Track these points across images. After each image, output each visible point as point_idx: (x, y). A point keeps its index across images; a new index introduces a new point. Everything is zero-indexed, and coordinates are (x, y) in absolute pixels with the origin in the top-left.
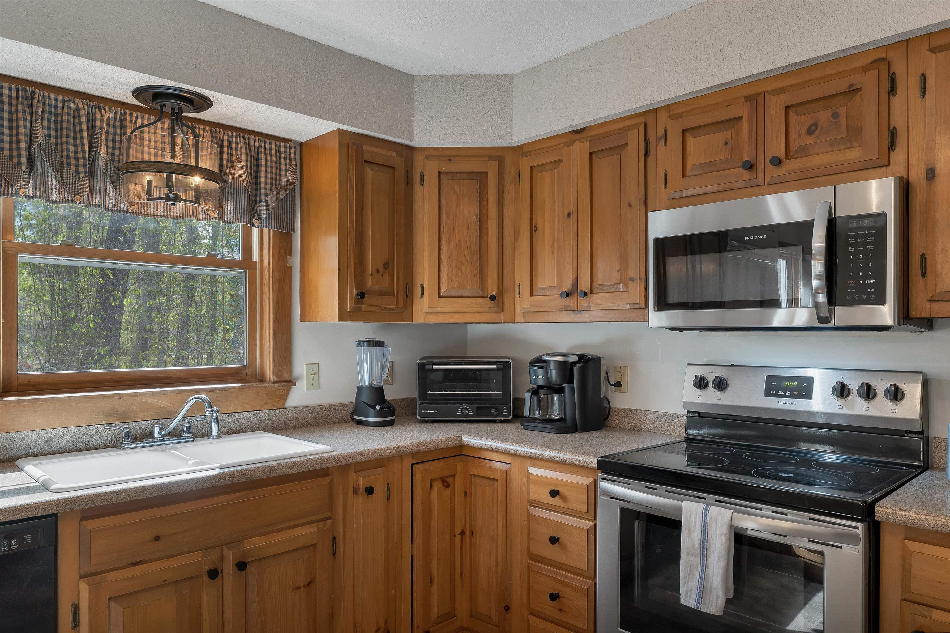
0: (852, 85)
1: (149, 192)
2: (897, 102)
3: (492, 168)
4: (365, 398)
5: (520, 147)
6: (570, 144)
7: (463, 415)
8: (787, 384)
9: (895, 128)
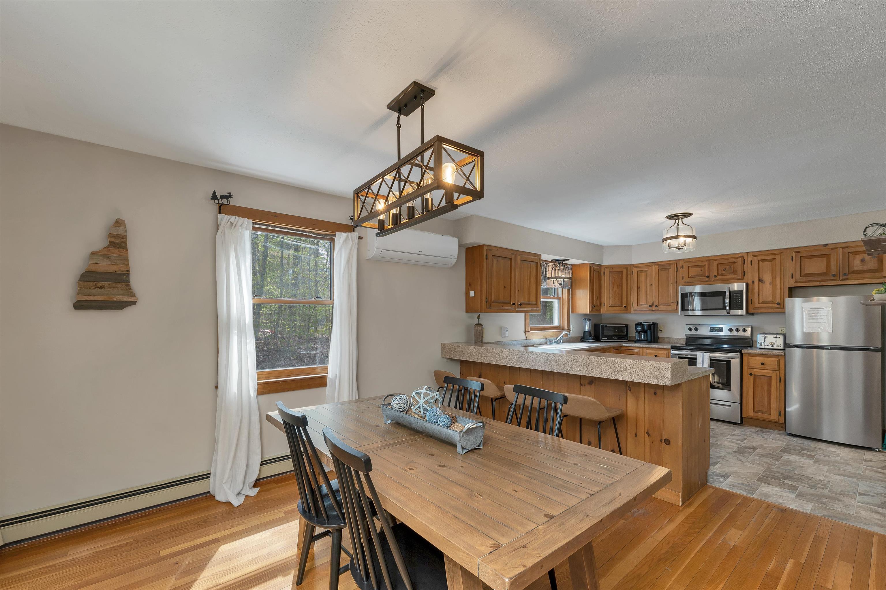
0: (734, 261)
1: (553, 283)
2: (745, 266)
3: (625, 271)
4: (587, 334)
5: (633, 265)
6: (652, 266)
7: (614, 339)
8: (716, 329)
9: (745, 271)
